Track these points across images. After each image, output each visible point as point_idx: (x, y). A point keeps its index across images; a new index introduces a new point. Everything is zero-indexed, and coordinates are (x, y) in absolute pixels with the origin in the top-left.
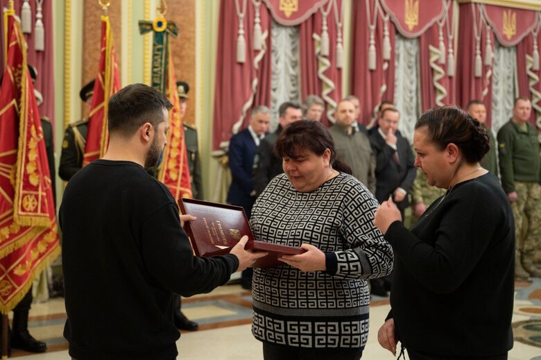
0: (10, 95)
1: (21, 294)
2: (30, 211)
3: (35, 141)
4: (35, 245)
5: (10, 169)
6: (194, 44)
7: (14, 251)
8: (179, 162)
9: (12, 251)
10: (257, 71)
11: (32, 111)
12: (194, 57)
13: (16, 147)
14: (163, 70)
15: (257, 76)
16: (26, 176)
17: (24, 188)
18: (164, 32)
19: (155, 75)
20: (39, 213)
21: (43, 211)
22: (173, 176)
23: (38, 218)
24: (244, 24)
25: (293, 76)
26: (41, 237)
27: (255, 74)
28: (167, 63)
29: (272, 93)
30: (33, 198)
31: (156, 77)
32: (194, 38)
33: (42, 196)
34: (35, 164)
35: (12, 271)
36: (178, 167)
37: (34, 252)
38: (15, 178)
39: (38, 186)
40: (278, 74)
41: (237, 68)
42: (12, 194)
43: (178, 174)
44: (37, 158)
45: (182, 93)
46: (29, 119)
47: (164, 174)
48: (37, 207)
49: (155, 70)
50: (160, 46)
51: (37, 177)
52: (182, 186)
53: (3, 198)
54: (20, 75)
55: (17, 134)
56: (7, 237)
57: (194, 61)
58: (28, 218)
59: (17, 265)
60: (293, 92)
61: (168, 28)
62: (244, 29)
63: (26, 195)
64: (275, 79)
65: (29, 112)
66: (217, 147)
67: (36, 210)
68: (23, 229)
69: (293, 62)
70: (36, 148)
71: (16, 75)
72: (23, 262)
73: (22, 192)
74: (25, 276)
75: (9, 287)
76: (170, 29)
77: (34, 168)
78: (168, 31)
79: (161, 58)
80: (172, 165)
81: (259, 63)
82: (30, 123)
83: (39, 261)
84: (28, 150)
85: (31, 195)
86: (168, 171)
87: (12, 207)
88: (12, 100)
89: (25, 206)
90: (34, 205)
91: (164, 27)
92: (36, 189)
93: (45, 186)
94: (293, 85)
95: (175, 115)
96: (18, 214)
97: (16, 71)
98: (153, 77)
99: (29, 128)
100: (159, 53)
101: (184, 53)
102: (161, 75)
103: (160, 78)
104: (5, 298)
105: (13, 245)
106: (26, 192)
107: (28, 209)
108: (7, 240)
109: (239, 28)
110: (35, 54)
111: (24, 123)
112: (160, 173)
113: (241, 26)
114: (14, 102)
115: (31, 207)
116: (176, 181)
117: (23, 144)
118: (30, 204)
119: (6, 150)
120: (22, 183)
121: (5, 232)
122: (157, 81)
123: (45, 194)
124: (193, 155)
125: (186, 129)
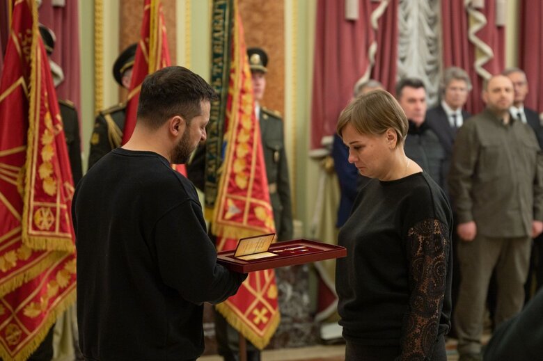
1: (34, 342)
2: (45, 230)
3: (50, 134)
4: (53, 276)
5: (16, 172)
7: (24, 284)
8: (249, 163)
9: (21, 284)
10: (376, 32)
11: (46, 94)
12: (282, 12)
13: (25, 143)
14: (226, 35)
15: (376, 39)
16: (39, 182)
17: (37, 198)
19: (216, 42)
20: (57, 232)
21: (62, 230)
22: (241, 182)
23: (55, 240)
25: (430, 38)
26: (61, 267)
27: (372, 36)
28: (231, 25)
29: (399, 64)
30: (49, 211)
31: (218, 45)
33: (62, 210)
34: (51, 165)
35: (22, 311)
36: (247, 171)
37: (52, 286)
38: (24, 185)
39: (55, 196)
40: (407, 37)
41: (347, 28)
42: (19, 206)
43: (248, 180)
44: (53, 158)
45: (258, 64)
46: (42, 105)
47: (228, 178)
48: (54, 225)
49: (216, 35)
51: (55, 183)
52: (253, 196)
53: (8, 212)
54: (29, 44)
55: (26, 125)
56: (14, 264)
57: (282, 18)
58: (41, 238)
59: (29, 304)
60: (430, 63)
63: (39, 207)
64: (403, 44)
65: (42, 94)
66: (317, 144)
67: (52, 229)
68: (36, 254)
69: (430, 18)
70: (52, 144)
71: (24, 43)
72: (36, 299)
73: (33, 203)
74: (40, 318)
75: (18, 333)
77: (50, 172)
79: (224, 18)
80: (239, 167)
81: (379, 20)
82: (43, 111)
83: (59, 299)
84: (41, 146)
85: (46, 207)
86: (233, 176)
87: (19, 224)
88: (19, 78)
89: (37, 222)
90: (49, 222)
92: (53, 199)
93: (66, 195)
94: (431, 52)
95: (244, 97)
96: (28, 233)
97: (23, 39)
98: (213, 45)
99: (42, 116)
100: (221, 11)
101: (267, 7)
102: (224, 42)
103: (223, 46)
104: (13, 348)
105: (22, 275)
106: (38, 204)
107: (42, 227)
108: (13, 269)
110: (52, 11)
111: (35, 109)
112: (222, 178)
114: (21, 81)
115: (46, 225)
116: (246, 189)
117: (34, 139)
118: (44, 220)
119: (10, 147)
120: (33, 192)
121: (11, 258)
122: (218, 50)
123: (65, 207)
124: (277, 154)
125: (265, 117)
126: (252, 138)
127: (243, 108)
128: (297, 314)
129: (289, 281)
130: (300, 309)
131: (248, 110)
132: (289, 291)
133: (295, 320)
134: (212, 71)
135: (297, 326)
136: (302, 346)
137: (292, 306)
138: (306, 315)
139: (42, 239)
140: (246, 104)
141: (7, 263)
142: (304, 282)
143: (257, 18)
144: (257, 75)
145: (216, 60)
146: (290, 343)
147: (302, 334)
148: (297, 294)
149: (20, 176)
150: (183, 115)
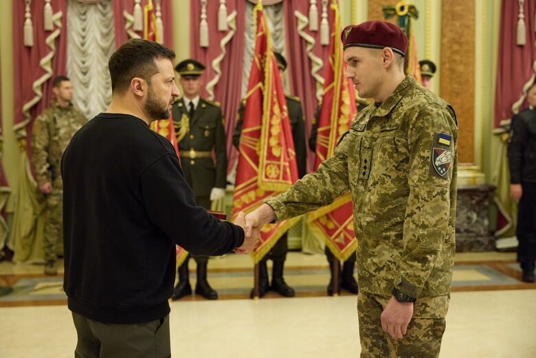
0: (257, 79)
1: (267, 248)
2: (273, 178)
3: (277, 118)
5: (256, 142)
6: (474, 31)
11: (275, 93)
13: (261, 124)
16: (270, 148)
17: (268, 158)
18: (406, 15)
20: (281, 180)
21: (285, 178)
23: (279, 185)
24: (524, 9)
30: (276, 167)
32: (474, 25)
33: (284, 166)
34: (277, 138)
38: (260, 150)
39: (280, 157)
41: (518, 52)
42: (257, 163)
44: (280, 133)
45: (428, 71)
46: (272, 99)
48: (279, 175)
51: (279, 149)
53: (252, 168)
54: (265, 61)
56: (254, 199)
57: (474, 46)
61: (409, 11)
62: (524, 13)
63: (269, 164)
65: (272, 93)
66: (497, 126)
67: (278, 178)
70: (279, 124)
71: (262, 61)
73: (266, 162)
74: (270, 233)
76: (411, 12)
77: (277, 142)
78: (409, 14)
82: (273, 104)
84: (271, 126)
85: (274, 164)
87: (257, 174)
88: (258, 82)
89: (268, 174)
90: (276, 174)
91: (406, 11)
92: (278, 159)
93: (288, 157)
96: (263, 182)
97: (262, 58)
99: (272, 106)
106: (269, 162)
107: (271, 177)
108: (253, 202)
109: (519, 13)
110: (321, 49)
111: (267, 103)
113: (521, 10)
115: (274, 175)
117: (266, 122)
118: (273, 172)
119: (253, 126)
120: (265, 154)
121: (252, 195)
123: (287, 164)
128: (480, 232)
129: (475, 211)
130: (482, 229)
132: (475, 217)
133: (478, 235)
135: (479, 239)
136: (483, 251)
137: (476, 226)
138: (486, 232)
139: (271, 184)
141: (249, 198)
142: (485, 212)
143: (456, 47)
144: (426, 78)
146: (474, 249)
147: (482, 244)
148: (480, 219)
149: (257, 144)
150: (142, 77)
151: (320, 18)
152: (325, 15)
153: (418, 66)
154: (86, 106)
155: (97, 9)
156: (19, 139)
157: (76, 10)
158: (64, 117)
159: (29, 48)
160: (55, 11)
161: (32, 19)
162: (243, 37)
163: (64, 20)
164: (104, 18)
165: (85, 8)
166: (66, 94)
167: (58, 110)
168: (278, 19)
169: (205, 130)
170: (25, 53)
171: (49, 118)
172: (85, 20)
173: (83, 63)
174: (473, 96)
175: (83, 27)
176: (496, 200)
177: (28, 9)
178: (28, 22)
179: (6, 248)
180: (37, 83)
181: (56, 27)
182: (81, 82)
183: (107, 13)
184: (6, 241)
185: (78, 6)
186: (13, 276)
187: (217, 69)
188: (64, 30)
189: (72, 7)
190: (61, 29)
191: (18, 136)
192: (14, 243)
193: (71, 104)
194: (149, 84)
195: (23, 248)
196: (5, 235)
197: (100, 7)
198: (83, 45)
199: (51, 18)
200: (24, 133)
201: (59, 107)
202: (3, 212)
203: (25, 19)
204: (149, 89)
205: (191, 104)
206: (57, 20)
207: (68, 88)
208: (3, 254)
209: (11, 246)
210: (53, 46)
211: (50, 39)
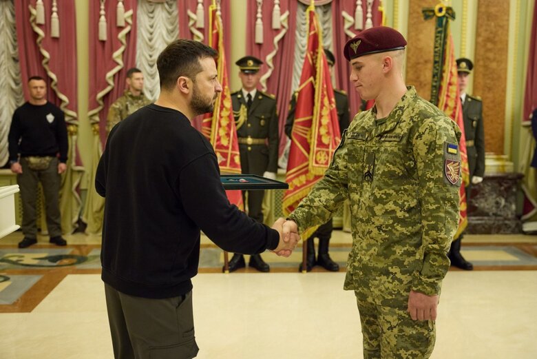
0: (309, 73)
2: (322, 164)
3: (327, 109)
5: (307, 131)
11: (325, 86)
13: (312, 114)
14: (441, 49)
16: (320, 137)
17: (318, 146)
18: (444, 16)
19: (436, 54)
28: (445, 43)
30: (325, 153)
31: (437, 56)
34: (326, 127)
38: (311, 138)
42: (308, 150)
44: (328, 123)
45: (465, 68)
46: (323, 92)
48: (327, 161)
49: (436, 49)
50: (440, 29)
51: (329, 137)
53: (302, 153)
54: (317, 58)
55: (313, 104)
56: (304, 182)
61: (447, 12)
63: (319, 151)
65: (323, 87)
66: (526, 119)
67: (326, 163)
68: (317, 177)
70: (328, 115)
71: (314, 57)
73: (316, 149)
76: (449, 14)
77: (326, 131)
78: (447, 15)
79: (441, 40)
82: (323, 96)
84: (321, 116)
85: (323, 151)
87: (306, 159)
88: (310, 77)
89: (318, 159)
90: (325, 159)
91: (444, 12)
92: (327, 146)
93: (336, 144)
95: (451, 87)
96: (313, 167)
97: (314, 55)
98: (435, 56)
99: (322, 99)
100: (439, 35)
102: (440, 54)
103: (440, 56)
106: (319, 149)
107: (320, 162)
111: (319, 95)
114: (312, 79)
117: (317, 112)
119: (304, 116)
120: (316, 142)
121: (303, 178)
122: (437, 59)
124: (474, 123)
125: (469, 100)
126: (454, 113)
127: (449, 94)
128: (508, 215)
129: (503, 197)
130: (509, 213)
131: (453, 95)
132: (503, 202)
133: (506, 219)
134: (433, 72)
135: (507, 222)
136: (510, 234)
137: (504, 210)
138: (513, 216)
139: (320, 169)
140: (452, 91)
141: (300, 182)
142: (513, 197)
144: (463, 75)
145: (436, 65)
146: (502, 231)
147: (510, 227)
148: (508, 204)
149: (308, 133)
150: (187, 75)
151: (365, 18)
152: (369, 15)
153: (455, 63)
154: (152, 95)
155: (164, 8)
156: (93, 124)
157: (145, 8)
158: (135, 105)
159: (103, 42)
160: (127, 9)
161: (106, 16)
162: (294, 35)
163: (134, 17)
164: (169, 17)
165: (153, 7)
166: (137, 84)
167: (130, 99)
168: (326, 18)
169: (261, 119)
170: (99, 46)
171: (122, 105)
172: (152, 18)
173: (151, 56)
174: (504, 91)
175: (151, 24)
176: (523, 187)
177: (102, 7)
178: (103, 18)
179: (79, 221)
180: (110, 74)
181: (127, 23)
182: (149, 74)
183: (173, 12)
184: (80, 215)
185: (147, 5)
186: (86, 246)
187: (270, 64)
188: (134, 26)
189: (142, 6)
190: (131, 26)
191: (92, 121)
192: (87, 217)
193: (142, 94)
194: (194, 81)
195: (95, 221)
196: (79, 209)
197: (166, 6)
198: (150, 40)
199: (123, 15)
200: (97, 119)
201: (131, 96)
202: (78, 189)
203: (100, 16)
204: (194, 87)
205: (249, 96)
206: (128, 17)
207: (138, 79)
208: (77, 226)
209: (84, 219)
210: (124, 41)
211: (122, 35)
